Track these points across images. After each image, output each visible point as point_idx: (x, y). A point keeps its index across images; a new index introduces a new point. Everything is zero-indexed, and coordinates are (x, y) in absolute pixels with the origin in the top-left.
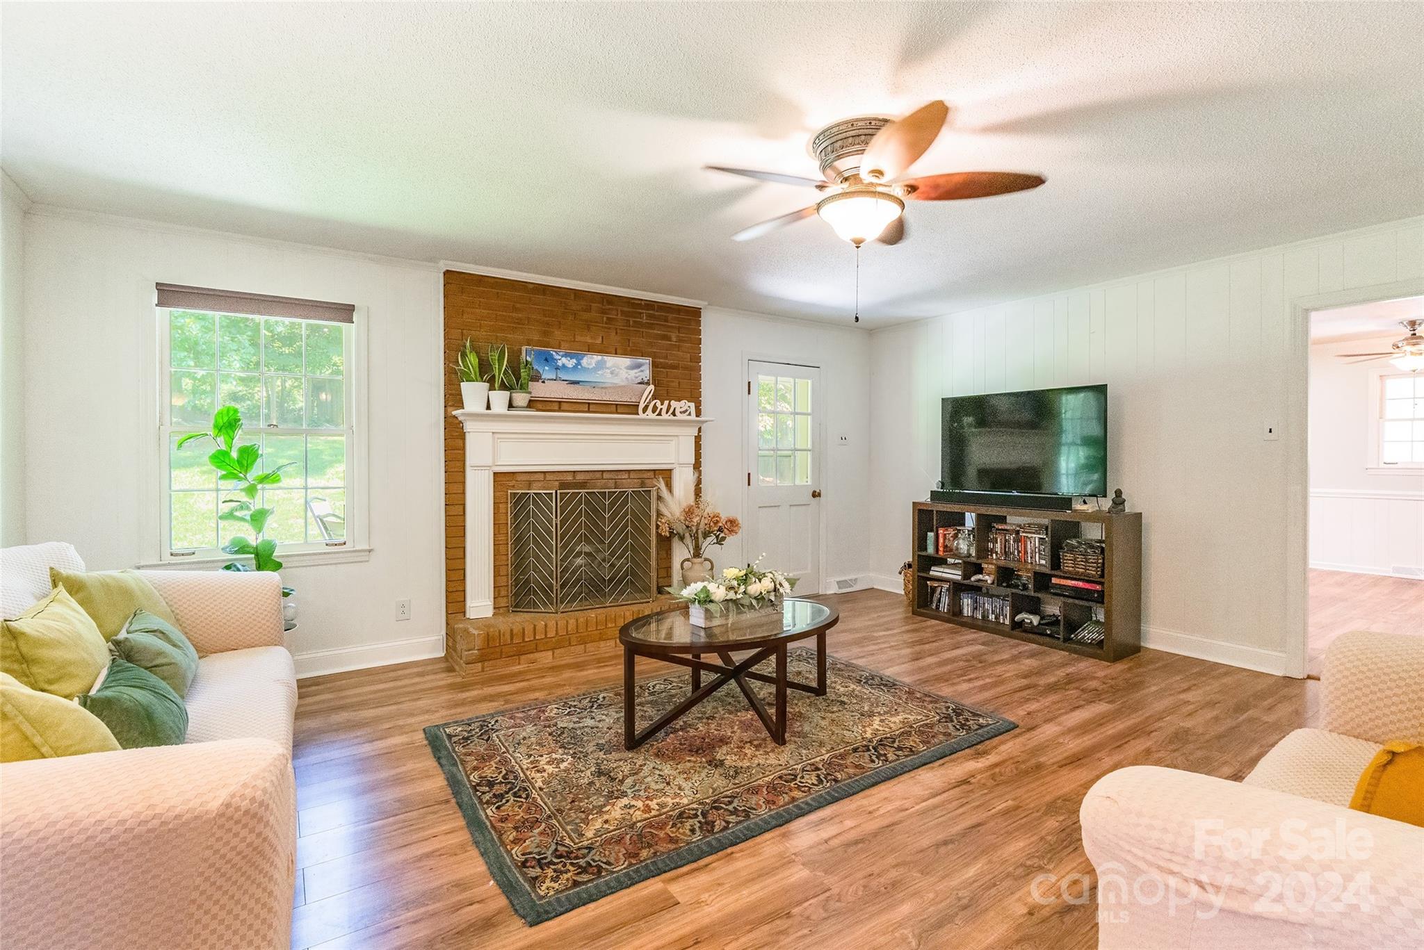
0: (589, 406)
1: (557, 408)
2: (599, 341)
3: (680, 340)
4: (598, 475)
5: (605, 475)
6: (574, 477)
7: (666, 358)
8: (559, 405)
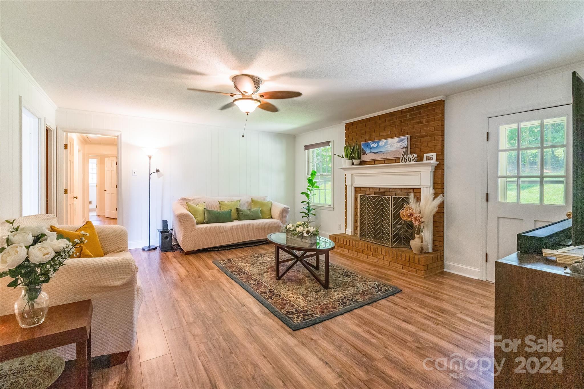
0: (385, 161)
1: (374, 163)
2: (389, 133)
3: (428, 121)
4: (388, 190)
5: (391, 190)
6: (379, 190)
7: (420, 132)
8: (374, 162)
